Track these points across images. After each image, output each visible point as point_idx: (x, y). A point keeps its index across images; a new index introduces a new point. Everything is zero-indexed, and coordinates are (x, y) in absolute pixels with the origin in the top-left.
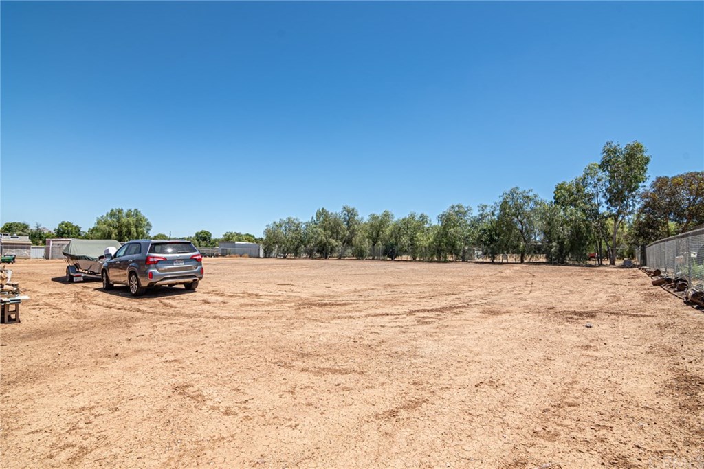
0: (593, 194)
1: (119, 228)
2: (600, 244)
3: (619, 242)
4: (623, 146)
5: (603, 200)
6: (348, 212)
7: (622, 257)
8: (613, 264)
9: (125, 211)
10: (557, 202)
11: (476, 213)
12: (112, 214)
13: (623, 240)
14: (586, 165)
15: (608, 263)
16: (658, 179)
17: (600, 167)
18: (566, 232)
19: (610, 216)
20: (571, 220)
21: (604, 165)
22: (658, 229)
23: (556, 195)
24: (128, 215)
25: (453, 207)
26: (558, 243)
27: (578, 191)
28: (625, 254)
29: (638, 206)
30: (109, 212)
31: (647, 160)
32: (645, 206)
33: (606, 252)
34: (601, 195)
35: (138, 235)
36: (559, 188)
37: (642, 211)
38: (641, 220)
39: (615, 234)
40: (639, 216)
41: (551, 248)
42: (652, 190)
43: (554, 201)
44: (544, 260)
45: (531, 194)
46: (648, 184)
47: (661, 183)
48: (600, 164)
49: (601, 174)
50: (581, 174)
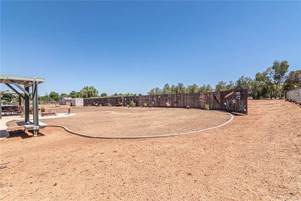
0: (269, 77)
1: (88, 93)
2: (271, 92)
3: (278, 92)
4: (280, 62)
5: (273, 79)
6: (180, 85)
7: (279, 96)
8: (276, 99)
9: (89, 87)
10: (257, 80)
11: (228, 84)
12: (85, 88)
13: (279, 91)
14: (267, 68)
15: (274, 98)
16: (291, 72)
17: (272, 68)
18: (260, 89)
19: (275, 84)
20: (262, 86)
21: (273, 68)
22: (291, 87)
23: (256, 77)
24: (90, 89)
25: (219, 82)
26: (258, 93)
27: (264, 76)
28: (280, 96)
29: (284, 80)
30: (84, 87)
31: (288, 66)
32: (287, 81)
33: (273, 95)
34: (272, 77)
35: (95, 96)
36: (257, 74)
37: (286, 82)
38: (285, 84)
39: (277, 89)
40: (285, 83)
41: (255, 94)
42: (289, 75)
43: (255, 79)
44: (252, 99)
45: (248, 78)
46: (288, 73)
47: (292, 73)
48: (272, 67)
49: (272, 70)
50: (265, 70)
